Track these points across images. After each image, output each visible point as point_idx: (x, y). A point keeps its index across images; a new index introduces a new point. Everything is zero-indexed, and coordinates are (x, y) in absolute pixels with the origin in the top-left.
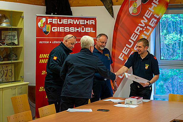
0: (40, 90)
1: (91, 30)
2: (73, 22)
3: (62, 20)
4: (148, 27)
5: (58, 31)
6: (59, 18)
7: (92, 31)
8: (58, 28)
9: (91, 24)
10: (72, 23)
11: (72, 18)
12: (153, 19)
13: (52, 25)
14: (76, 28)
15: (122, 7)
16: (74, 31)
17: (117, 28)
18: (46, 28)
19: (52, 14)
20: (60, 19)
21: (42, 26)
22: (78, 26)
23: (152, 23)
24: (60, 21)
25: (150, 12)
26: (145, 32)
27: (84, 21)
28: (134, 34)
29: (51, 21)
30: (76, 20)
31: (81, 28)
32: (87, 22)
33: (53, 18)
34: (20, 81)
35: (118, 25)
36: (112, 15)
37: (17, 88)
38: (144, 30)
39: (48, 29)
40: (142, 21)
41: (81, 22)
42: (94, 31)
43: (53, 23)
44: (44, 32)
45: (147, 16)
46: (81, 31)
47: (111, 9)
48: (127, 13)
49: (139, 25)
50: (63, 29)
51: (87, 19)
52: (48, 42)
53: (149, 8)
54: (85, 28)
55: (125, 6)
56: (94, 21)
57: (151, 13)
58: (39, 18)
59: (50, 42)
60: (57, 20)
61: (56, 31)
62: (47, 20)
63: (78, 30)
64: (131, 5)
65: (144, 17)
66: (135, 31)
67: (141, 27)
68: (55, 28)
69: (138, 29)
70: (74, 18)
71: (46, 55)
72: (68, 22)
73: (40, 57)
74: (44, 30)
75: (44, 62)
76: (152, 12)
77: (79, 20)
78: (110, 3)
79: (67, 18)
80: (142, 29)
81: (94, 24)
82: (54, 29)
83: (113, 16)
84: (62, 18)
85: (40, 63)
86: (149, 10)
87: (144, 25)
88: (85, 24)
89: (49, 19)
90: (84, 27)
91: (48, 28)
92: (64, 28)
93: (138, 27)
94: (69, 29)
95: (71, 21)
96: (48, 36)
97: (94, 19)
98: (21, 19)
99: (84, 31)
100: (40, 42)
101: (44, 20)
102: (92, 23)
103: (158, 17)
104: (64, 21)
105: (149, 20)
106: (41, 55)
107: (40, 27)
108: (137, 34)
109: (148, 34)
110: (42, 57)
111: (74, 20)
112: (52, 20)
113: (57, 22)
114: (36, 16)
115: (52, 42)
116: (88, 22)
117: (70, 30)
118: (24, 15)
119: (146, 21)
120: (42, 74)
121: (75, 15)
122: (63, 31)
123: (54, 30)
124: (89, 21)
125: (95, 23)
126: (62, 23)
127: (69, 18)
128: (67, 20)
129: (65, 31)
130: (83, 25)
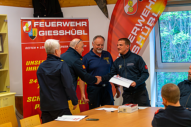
0: (28, 101)
1: (83, 32)
2: (62, 24)
3: (50, 22)
4: (146, 27)
5: (46, 35)
6: (47, 20)
7: (84, 34)
8: (46, 31)
9: (82, 26)
10: (61, 26)
11: (62, 20)
12: (151, 18)
13: (39, 28)
14: (66, 31)
15: (116, 6)
16: (64, 34)
17: (112, 30)
18: (32, 32)
19: (38, 16)
20: (48, 22)
21: (28, 30)
22: (68, 29)
23: (150, 23)
24: (48, 24)
25: (147, 10)
26: (142, 33)
27: (75, 23)
28: (131, 35)
29: (38, 25)
30: (66, 22)
31: (72, 31)
32: (78, 24)
33: (39, 21)
34: (6, 91)
35: (113, 25)
36: (106, 15)
37: (2, 99)
38: (142, 30)
39: (35, 33)
40: (139, 21)
41: (71, 24)
42: (87, 34)
43: (40, 26)
44: (31, 37)
45: (144, 15)
46: (72, 34)
47: (105, 8)
48: (123, 12)
49: (136, 25)
50: (52, 33)
51: (78, 21)
52: (35, 48)
53: (147, 6)
54: (76, 31)
55: (120, 5)
56: (86, 22)
57: (149, 12)
58: (24, 22)
59: (38, 48)
60: (45, 23)
61: (44, 35)
62: (33, 24)
63: (68, 33)
64: (126, 3)
65: (141, 16)
66: (132, 32)
67: (138, 27)
68: (43, 32)
69: (135, 29)
70: (64, 20)
71: (34, 61)
72: (56, 25)
73: (27, 64)
74: (30, 34)
75: (31, 70)
76: (150, 10)
77: (69, 22)
78: (104, 2)
79: (55, 20)
80: (139, 29)
81: (86, 26)
82: (41, 33)
83: (107, 17)
84: (49, 20)
85: (27, 70)
86: (146, 8)
87: (141, 25)
88: (76, 26)
89: (35, 23)
90: (74, 29)
92: (52, 31)
93: (135, 27)
94: (59, 32)
95: (60, 24)
96: (35, 41)
97: (86, 20)
98: (5, 23)
99: (75, 34)
100: (26, 48)
101: (30, 23)
102: (84, 24)
103: (156, 16)
104: (53, 24)
105: (147, 19)
106: (27, 62)
107: (26, 31)
108: (134, 36)
109: (146, 34)
110: (29, 64)
111: (63, 22)
112: (39, 24)
113: (45, 25)
114: (21, 19)
115: (39, 48)
116: (80, 24)
117: (59, 33)
118: (8, 19)
119: (144, 20)
120: (30, 83)
121: (66, 17)
122: (52, 35)
123: (41, 34)
124: (80, 22)
125: (88, 24)
126: (49, 26)
127: (57, 20)
128: (55, 22)
129: (54, 35)
130: (74, 27)
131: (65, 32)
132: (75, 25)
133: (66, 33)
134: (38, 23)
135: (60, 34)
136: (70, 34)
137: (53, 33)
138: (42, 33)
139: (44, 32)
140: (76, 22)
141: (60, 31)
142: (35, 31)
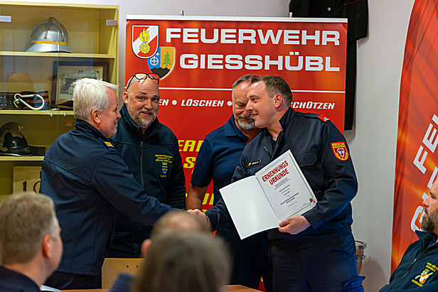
1: (324, 63)
2: (257, 37)
3: (216, 31)
5: (203, 66)
6: (207, 25)
7: (328, 68)
8: (203, 57)
9: (324, 43)
10: (254, 42)
11: (254, 26)
13: (181, 47)
14: (267, 57)
16: (260, 67)
18: (159, 57)
20: (209, 28)
21: (147, 49)
24: (210, 36)
27: (300, 35)
29: (179, 36)
30: (270, 32)
31: (288, 58)
32: (311, 37)
33: (182, 25)
39: (167, 60)
41: (286, 37)
42: (338, 69)
43: (185, 40)
44: (153, 69)
46: (288, 67)
50: (221, 62)
51: (312, 27)
52: (166, 102)
54: (301, 58)
56: (337, 33)
58: (136, 28)
59: (175, 102)
60: (199, 33)
61: (195, 66)
62: (162, 34)
63: (274, 63)
68: (192, 59)
70: (262, 26)
72: (237, 38)
74: (153, 62)
77: (280, 32)
79: (234, 25)
81: (338, 43)
82: (187, 60)
84: (215, 24)
88: (304, 43)
89: (169, 31)
90: (297, 53)
91: (166, 58)
92: (222, 56)
94: (243, 60)
95: (250, 35)
96: (165, 83)
99: (300, 68)
101: (153, 31)
102: (331, 40)
104: (225, 36)
107: (139, 54)
111: (260, 32)
112: (181, 33)
113: (199, 38)
114: (127, 20)
115: (179, 102)
116: (316, 37)
117: (244, 63)
122: (221, 67)
123: (186, 63)
124: (317, 32)
125: (342, 40)
126: (215, 40)
127: (241, 25)
128: (235, 31)
129: (228, 67)
130: (294, 48)
131: (263, 61)
132: (300, 40)
133: (268, 62)
134: (179, 30)
135: (247, 67)
136: (280, 68)
137: (224, 63)
138: (190, 62)
139: (195, 57)
140: (304, 32)
141: (247, 58)
142: (167, 55)
